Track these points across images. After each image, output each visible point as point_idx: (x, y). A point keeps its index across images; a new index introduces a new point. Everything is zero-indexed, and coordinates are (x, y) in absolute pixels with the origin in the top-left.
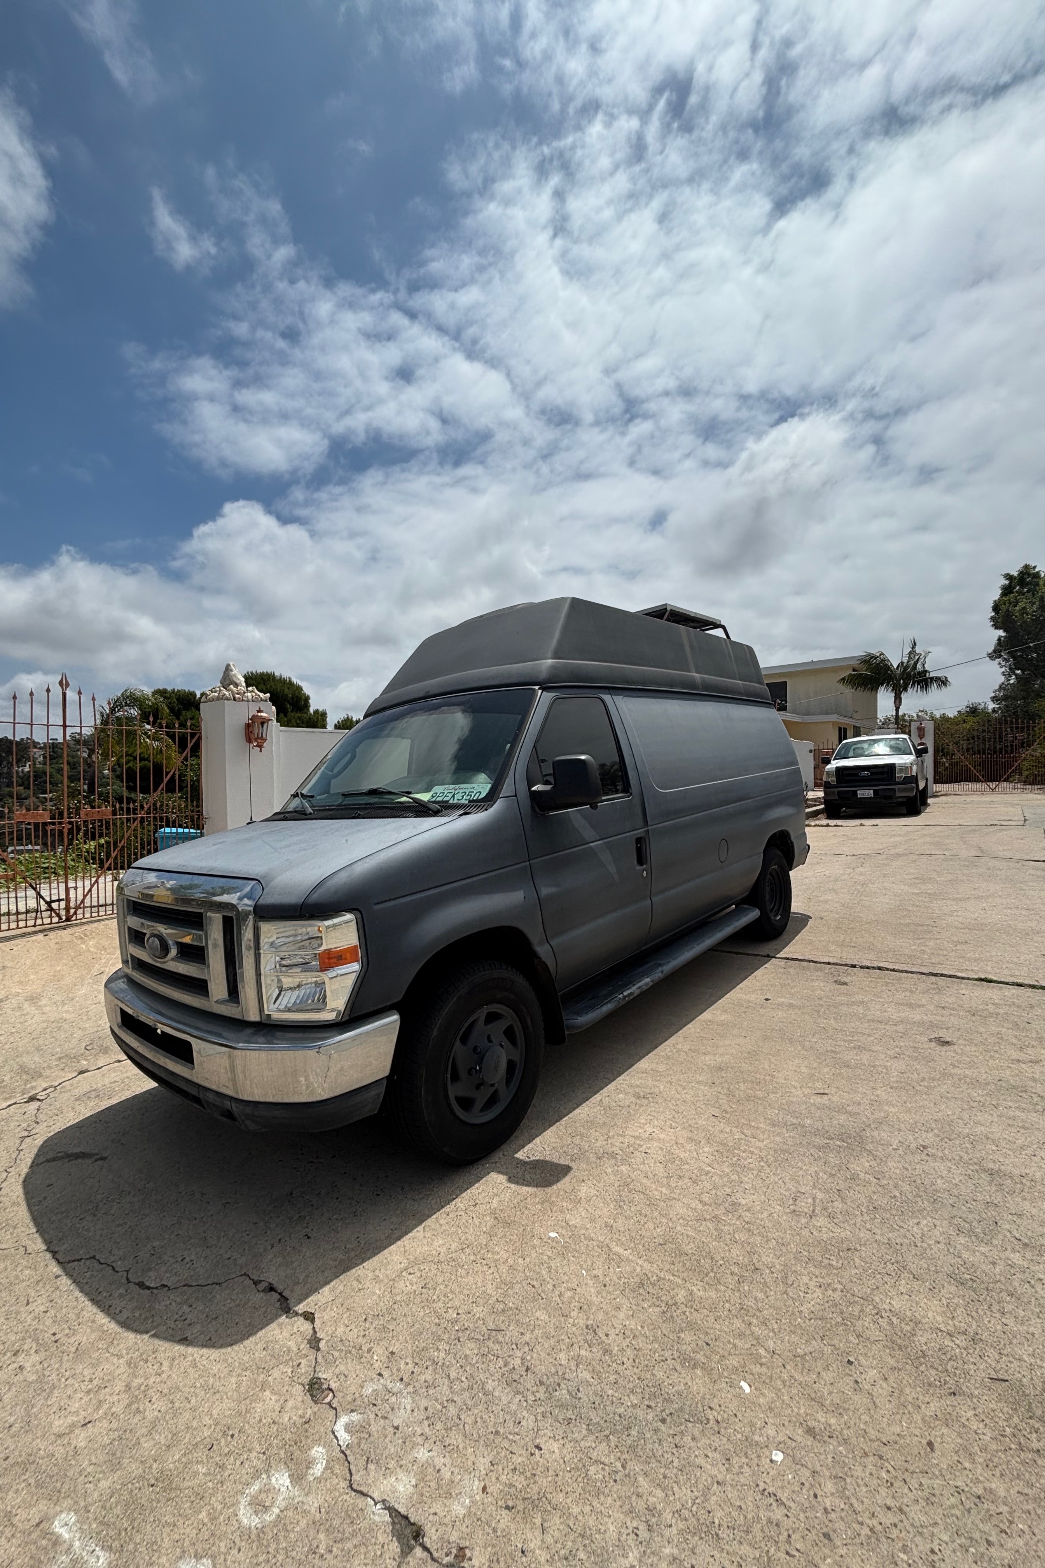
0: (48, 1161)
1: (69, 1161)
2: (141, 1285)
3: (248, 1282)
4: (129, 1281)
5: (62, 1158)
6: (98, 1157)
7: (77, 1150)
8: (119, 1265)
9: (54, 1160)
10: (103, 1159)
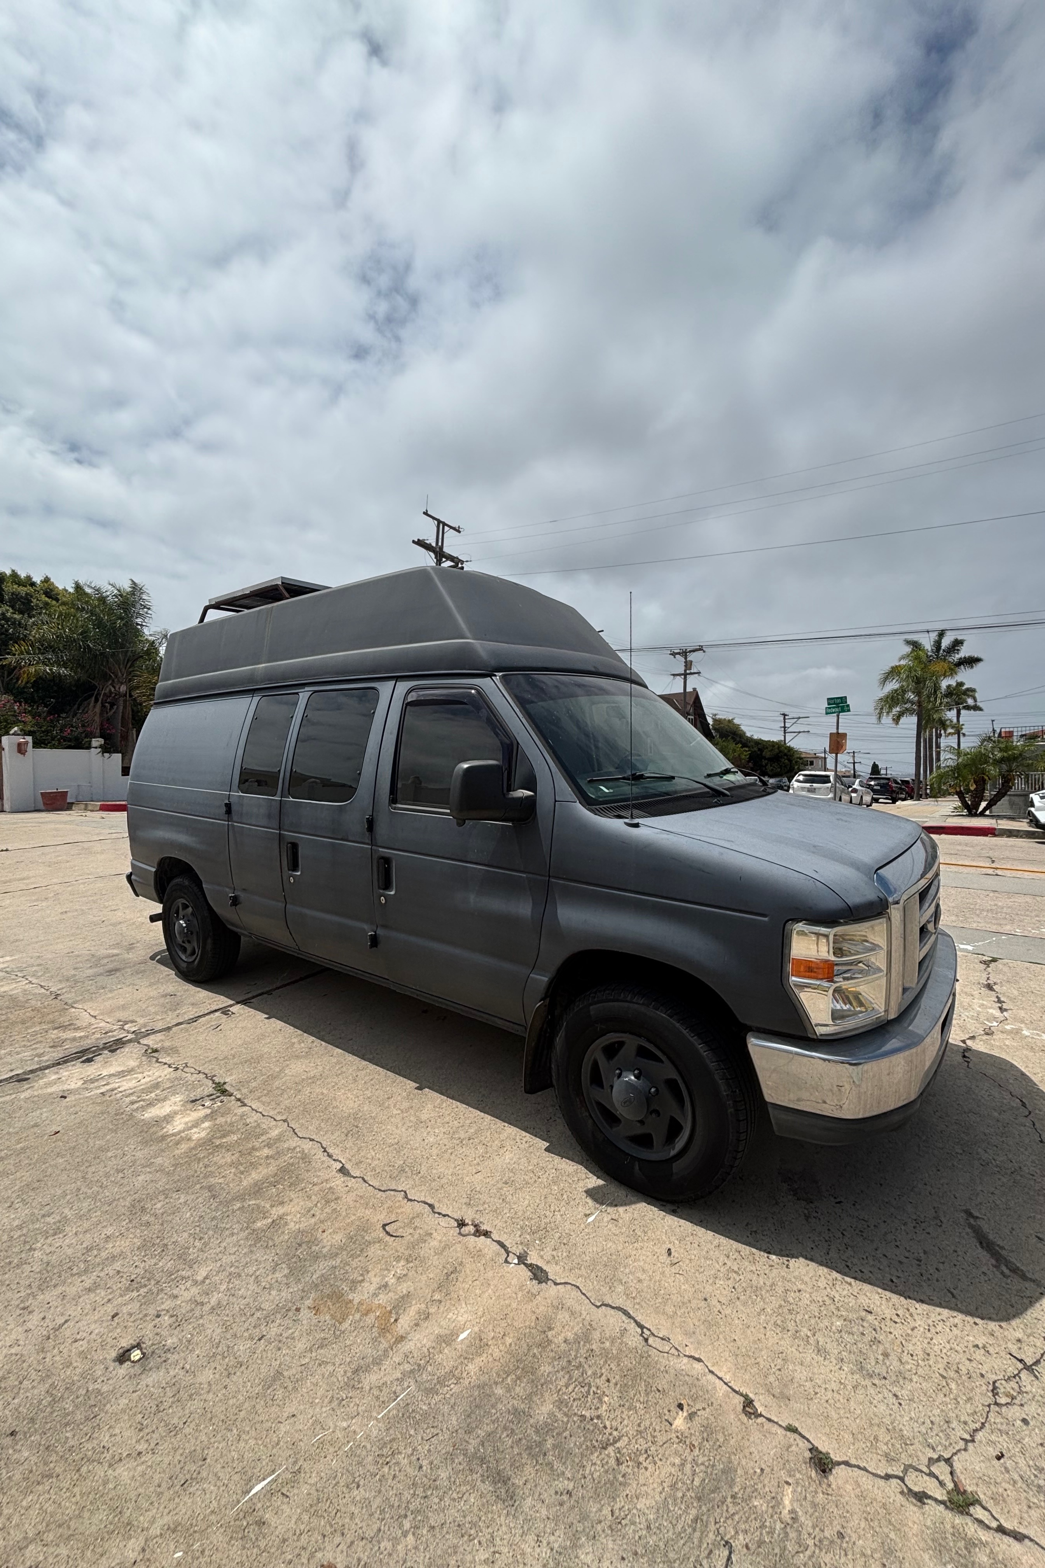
0: (1024, 1277)
1: (1002, 1248)
2: (1024, 1105)
3: (970, 1065)
4: (1030, 1113)
5: (1007, 1263)
6: (972, 1221)
7: (984, 1255)
8: (1029, 1124)
9: (1015, 1270)
10: (969, 1214)
